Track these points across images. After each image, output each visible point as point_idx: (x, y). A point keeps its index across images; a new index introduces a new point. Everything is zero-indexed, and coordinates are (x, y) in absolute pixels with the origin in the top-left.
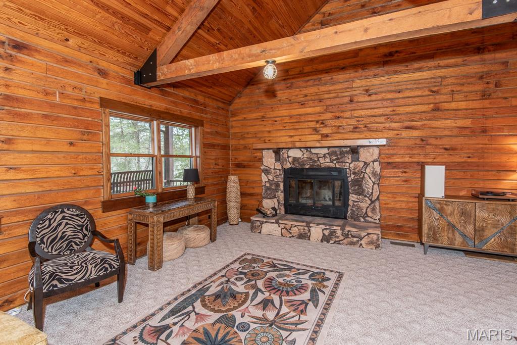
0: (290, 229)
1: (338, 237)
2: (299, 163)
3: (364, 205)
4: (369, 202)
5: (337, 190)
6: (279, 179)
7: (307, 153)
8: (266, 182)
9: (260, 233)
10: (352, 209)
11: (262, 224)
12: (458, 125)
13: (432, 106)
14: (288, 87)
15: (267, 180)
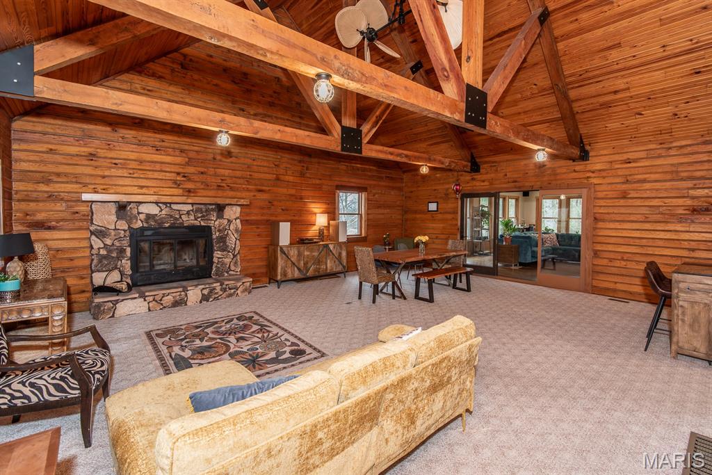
0: (161, 300)
1: (217, 293)
2: (156, 221)
3: (227, 260)
4: (232, 257)
5: (201, 250)
6: (123, 242)
7: (167, 209)
8: (99, 249)
9: (113, 316)
10: (216, 267)
11: (115, 305)
12: (289, 193)
13: (275, 176)
14: (135, 123)
15: (102, 246)
